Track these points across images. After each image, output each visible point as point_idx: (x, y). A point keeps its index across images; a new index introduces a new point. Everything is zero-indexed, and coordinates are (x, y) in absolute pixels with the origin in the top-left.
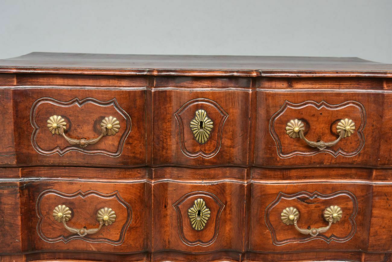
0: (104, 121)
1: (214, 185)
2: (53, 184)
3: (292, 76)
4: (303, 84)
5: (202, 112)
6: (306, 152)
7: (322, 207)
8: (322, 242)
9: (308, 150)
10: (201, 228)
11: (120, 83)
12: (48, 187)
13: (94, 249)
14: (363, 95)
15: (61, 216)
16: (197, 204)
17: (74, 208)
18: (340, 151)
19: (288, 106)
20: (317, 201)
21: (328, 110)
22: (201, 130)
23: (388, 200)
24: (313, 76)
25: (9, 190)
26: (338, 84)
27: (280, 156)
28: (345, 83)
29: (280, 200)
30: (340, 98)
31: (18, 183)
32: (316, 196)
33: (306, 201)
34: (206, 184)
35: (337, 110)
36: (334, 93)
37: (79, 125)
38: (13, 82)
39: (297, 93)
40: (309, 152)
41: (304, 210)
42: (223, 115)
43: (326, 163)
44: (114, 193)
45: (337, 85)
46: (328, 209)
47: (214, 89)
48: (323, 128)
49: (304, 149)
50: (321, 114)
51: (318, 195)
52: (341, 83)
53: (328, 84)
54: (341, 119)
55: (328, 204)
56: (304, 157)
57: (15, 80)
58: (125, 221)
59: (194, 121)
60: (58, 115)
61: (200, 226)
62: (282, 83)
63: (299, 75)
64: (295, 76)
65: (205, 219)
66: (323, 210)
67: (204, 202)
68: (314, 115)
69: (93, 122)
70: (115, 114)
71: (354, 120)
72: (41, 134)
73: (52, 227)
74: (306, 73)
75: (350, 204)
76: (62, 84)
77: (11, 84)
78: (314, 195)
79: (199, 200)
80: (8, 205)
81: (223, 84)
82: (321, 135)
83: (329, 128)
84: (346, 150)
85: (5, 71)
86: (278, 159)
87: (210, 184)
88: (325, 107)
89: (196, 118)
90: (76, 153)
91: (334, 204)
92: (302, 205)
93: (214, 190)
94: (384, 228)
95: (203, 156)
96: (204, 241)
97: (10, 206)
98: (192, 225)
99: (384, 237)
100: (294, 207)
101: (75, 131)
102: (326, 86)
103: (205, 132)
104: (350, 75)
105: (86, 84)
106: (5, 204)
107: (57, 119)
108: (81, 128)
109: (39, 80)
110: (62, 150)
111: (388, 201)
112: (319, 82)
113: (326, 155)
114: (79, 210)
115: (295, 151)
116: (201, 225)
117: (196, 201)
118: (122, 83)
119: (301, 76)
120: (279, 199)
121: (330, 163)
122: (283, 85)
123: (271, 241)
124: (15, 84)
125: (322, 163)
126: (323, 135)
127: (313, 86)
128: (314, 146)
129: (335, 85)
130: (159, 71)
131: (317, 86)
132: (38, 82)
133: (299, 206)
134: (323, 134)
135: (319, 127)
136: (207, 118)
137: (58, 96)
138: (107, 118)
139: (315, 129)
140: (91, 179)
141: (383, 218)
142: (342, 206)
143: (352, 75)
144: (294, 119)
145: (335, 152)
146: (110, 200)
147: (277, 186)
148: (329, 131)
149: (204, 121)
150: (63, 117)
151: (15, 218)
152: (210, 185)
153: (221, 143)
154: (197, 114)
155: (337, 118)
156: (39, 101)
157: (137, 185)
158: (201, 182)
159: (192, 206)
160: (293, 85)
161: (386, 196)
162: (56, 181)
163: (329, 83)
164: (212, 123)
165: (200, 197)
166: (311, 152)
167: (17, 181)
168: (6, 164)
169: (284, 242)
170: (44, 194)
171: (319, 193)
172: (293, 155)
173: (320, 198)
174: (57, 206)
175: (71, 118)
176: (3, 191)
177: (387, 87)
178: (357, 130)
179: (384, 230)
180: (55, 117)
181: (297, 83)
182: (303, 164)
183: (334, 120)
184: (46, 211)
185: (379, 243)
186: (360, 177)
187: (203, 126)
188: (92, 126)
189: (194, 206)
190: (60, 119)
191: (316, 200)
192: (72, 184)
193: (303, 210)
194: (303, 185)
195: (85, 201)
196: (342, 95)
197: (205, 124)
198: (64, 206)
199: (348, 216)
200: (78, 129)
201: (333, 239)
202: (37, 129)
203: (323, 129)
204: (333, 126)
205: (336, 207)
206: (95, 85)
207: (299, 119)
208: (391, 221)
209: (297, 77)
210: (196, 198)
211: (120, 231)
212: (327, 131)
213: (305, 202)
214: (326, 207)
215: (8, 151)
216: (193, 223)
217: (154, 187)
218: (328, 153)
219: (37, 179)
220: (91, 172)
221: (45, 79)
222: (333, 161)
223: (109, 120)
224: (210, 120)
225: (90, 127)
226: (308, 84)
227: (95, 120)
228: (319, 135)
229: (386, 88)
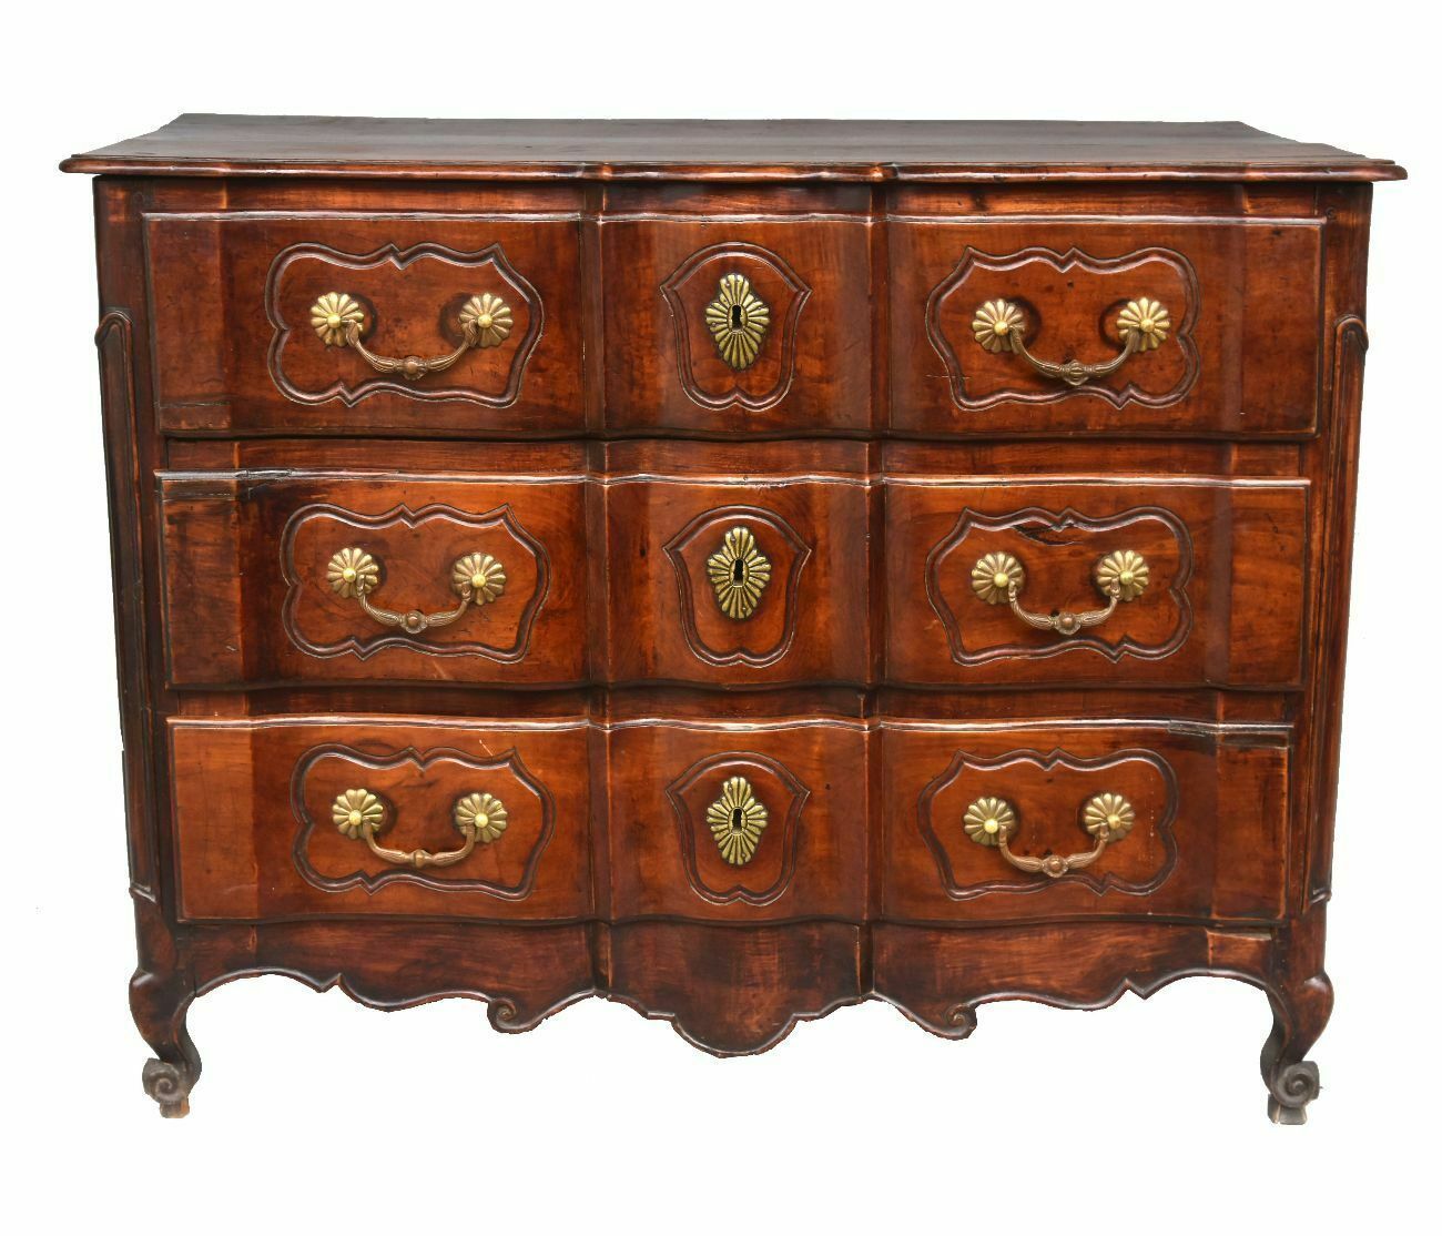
0: (468, 307)
1: (777, 488)
2: (328, 487)
3: (981, 179)
4: (1017, 202)
5: (737, 281)
6: (1035, 394)
7: (1092, 555)
8: (1095, 657)
9: (1040, 388)
10: (744, 612)
11: (510, 203)
12: (314, 497)
13: (445, 677)
14: (1184, 229)
15: (351, 577)
16: (733, 543)
17: (386, 557)
18: (1132, 391)
19: (976, 264)
20: (1075, 536)
21: (1090, 274)
22: (737, 331)
23: (1277, 532)
24: (1039, 178)
25: (210, 503)
26: (1117, 199)
27: (961, 404)
28: (1136, 199)
29: (967, 533)
30: (1123, 239)
31: (233, 482)
32: (1070, 521)
33: (1041, 536)
34: (754, 486)
35: (1115, 275)
36: (1104, 226)
37: (398, 320)
38: (218, 200)
39: (999, 226)
40: (1042, 393)
41: (1036, 563)
42: (795, 290)
43: (1094, 425)
44: (498, 511)
45: (1114, 202)
46: (1108, 561)
47: (769, 216)
48: (1078, 325)
49: (1028, 386)
50: (1070, 285)
51: (1077, 520)
52: (1124, 199)
53: (1087, 202)
54: (1129, 300)
55: (1107, 545)
56: (1030, 406)
57: (224, 196)
58: (530, 593)
59: (717, 304)
60: (340, 292)
61: (743, 605)
62: (956, 199)
63: (1002, 175)
64: (989, 179)
65: (756, 586)
66: (1094, 564)
67: (752, 538)
68: (1050, 289)
69: (438, 311)
70: (497, 287)
71: (1166, 301)
72: (294, 346)
73: (325, 611)
74: (1021, 169)
75: (1171, 547)
76: (349, 205)
77: (213, 206)
78: (1065, 518)
79: (737, 531)
80: (207, 544)
81: (792, 202)
82: (1074, 344)
83: (1097, 324)
84: (1148, 389)
85: (203, 172)
86: (955, 412)
87: (769, 486)
88: (1081, 265)
89: (722, 297)
90: (392, 399)
91: (1124, 548)
92: (1030, 546)
93: (780, 504)
94: (1271, 613)
95: (743, 404)
96: (754, 651)
97: (210, 548)
98: (718, 604)
99: (1275, 641)
100: (1009, 552)
101: (387, 336)
102: (1083, 205)
103: (748, 337)
104: (1145, 176)
105: (414, 206)
106: (197, 544)
107: (338, 303)
108: (406, 328)
109: (285, 197)
110: (351, 391)
111: (1277, 535)
112: (1062, 197)
113: (1091, 401)
114: (399, 562)
115: (1001, 391)
116: (746, 603)
117: (728, 536)
118: (516, 201)
119: (1005, 178)
120: (963, 528)
121: (1106, 425)
122: (959, 204)
123: (946, 653)
124: (224, 206)
125: (1080, 425)
126: (1079, 345)
127: (1046, 207)
128: (1053, 373)
129: (1108, 202)
130: (615, 168)
131: (1058, 207)
132: (283, 200)
133: (1023, 550)
134: (1081, 343)
135: (1069, 321)
136: (750, 298)
137: (340, 238)
138: (476, 300)
139: (1057, 328)
140: (432, 473)
141: (1266, 585)
142: (1147, 553)
143: (1150, 174)
144: (994, 300)
145: (1118, 393)
146: (489, 533)
147: (956, 490)
148: (1097, 333)
149: (745, 305)
150: (354, 296)
151: (225, 584)
152: (766, 489)
153: (795, 370)
154: (723, 287)
155: (1117, 297)
156: (289, 254)
157: (560, 486)
158: (741, 479)
159: (718, 550)
160: (988, 205)
161: (1270, 520)
162: (336, 480)
163: (1090, 199)
164: (765, 310)
165: (741, 524)
166: (1049, 393)
167: (230, 477)
168: (201, 428)
169: (984, 655)
170: (301, 516)
171: (1077, 514)
172: (996, 402)
173: (1082, 527)
174: (338, 550)
175: (375, 300)
176: (190, 505)
177: (1252, 207)
178: (1174, 329)
179: (1271, 620)
180: (333, 297)
181: (998, 197)
182: (1026, 429)
183: (1108, 301)
184: (306, 567)
185: (1260, 659)
186: (1195, 469)
187: (742, 318)
188: (436, 321)
189: (725, 548)
190: (347, 305)
191: (1070, 533)
192: (379, 486)
193: (1036, 561)
194: (1032, 490)
195: (416, 536)
196: (1129, 231)
197: (746, 312)
198: (358, 552)
199: (1165, 580)
200: (396, 330)
201: (1126, 649)
202: (282, 332)
203: (1080, 327)
204: (1108, 320)
205: (1130, 555)
206: (441, 207)
207: (1008, 301)
208: (1288, 594)
209: (996, 182)
210: (731, 526)
211: (517, 620)
212: (1091, 334)
213: (1041, 540)
214: (1103, 556)
215: (206, 391)
216: (722, 596)
217: (609, 493)
218: (1097, 398)
219: (282, 475)
220: (431, 451)
221: (303, 192)
222: (1114, 420)
223: (482, 304)
224: (759, 303)
225: (430, 324)
226: (1030, 201)
227: (443, 304)
228: (1069, 344)
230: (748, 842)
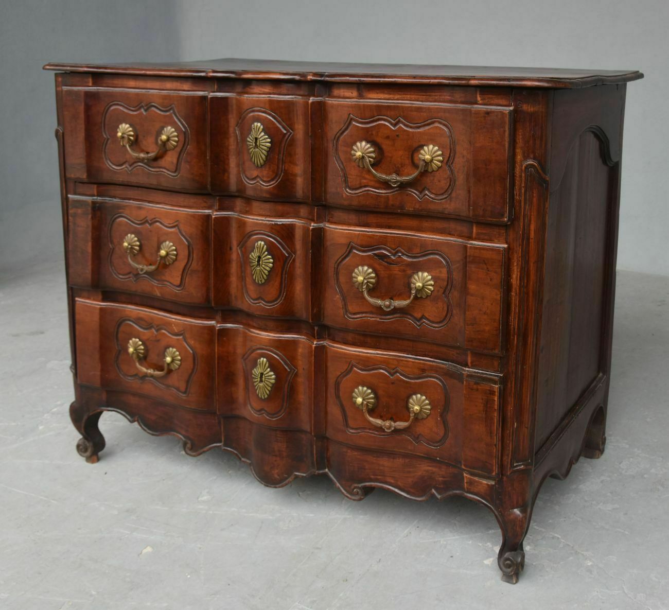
1: (277, 224)
2: (124, 207)
3: (352, 80)
4: (377, 93)
5: (257, 126)
6: (381, 190)
7: (409, 272)
8: (410, 324)
9: (384, 187)
10: (261, 281)
12: (120, 211)
13: (159, 295)
14: (449, 110)
15: (126, 246)
16: (257, 248)
17: (142, 239)
18: (427, 192)
19: (354, 123)
20: (402, 262)
21: (407, 131)
22: (257, 150)
23: (488, 271)
24: (380, 81)
25: (82, 210)
26: (424, 94)
27: (347, 192)
28: (433, 94)
29: (351, 255)
30: (422, 114)
31: (90, 201)
32: (400, 254)
33: (385, 260)
34: (267, 222)
35: (419, 132)
37: (144, 137)
39: (364, 105)
40: (385, 189)
41: (383, 273)
42: (285, 132)
43: (409, 208)
44: (175, 224)
45: (423, 95)
47: (272, 96)
48: (401, 157)
49: (377, 185)
50: (397, 136)
51: (403, 254)
52: (428, 94)
53: (410, 94)
54: (424, 145)
55: (417, 268)
56: (378, 196)
57: (90, 80)
58: (186, 261)
59: (250, 136)
60: (126, 123)
61: (260, 278)
62: (351, 91)
63: (362, 79)
64: (356, 81)
65: (266, 269)
66: (410, 276)
67: (265, 246)
68: (388, 137)
69: (155, 133)
70: (174, 124)
71: (441, 147)
72: (112, 145)
73: (122, 260)
75: (444, 274)
78: (397, 252)
79: (259, 243)
80: (81, 226)
81: (288, 90)
82: (400, 166)
83: (410, 157)
84: (433, 191)
86: (344, 196)
87: (273, 223)
88: (403, 127)
89: (252, 133)
90: (142, 170)
91: (423, 271)
92: (380, 264)
93: (278, 232)
94: (485, 313)
95: (261, 184)
96: (266, 300)
97: (82, 228)
98: (252, 276)
99: (487, 328)
100: (370, 266)
101: (141, 143)
102: (409, 96)
103: (260, 152)
104: (430, 82)
108: (146, 140)
110: (130, 166)
111: (489, 272)
112: (399, 91)
113: (407, 195)
114: (145, 242)
115: (365, 186)
116: (261, 277)
117: (256, 244)
119: (364, 81)
120: (350, 252)
121: (414, 208)
122: (352, 93)
123: (342, 312)
124: (90, 84)
125: (402, 207)
126: (402, 167)
127: (391, 96)
129: (420, 95)
131: (397, 97)
133: (377, 266)
134: (403, 165)
135: (398, 155)
136: (263, 134)
137: (126, 99)
139: (392, 157)
140: (157, 204)
141: (483, 298)
142: (434, 274)
143: (433, 81)
144: (361, 141)
145: (421, 192)
146: (171, 232)
147: (347, 233)
148: (410, 161)
149: (259, 137)
150: (131, 126)
152: (273, 224)
153: (284, 170)
154: (253, 128)
155: (420, 144)
156: (111, 106)
157: (199, 215)
158: (263, 219)
159: (253, 251)
160: (364, 94)
161: (486, 264)
162: (127, 204)
163: (412, 93)
164: (269, 140)
165: (262, 240)
166: (388, 190)
167: (89, 199)
168: (78, 178)
169: (358, 316)
170: (116, 218)
171: (403, 250)
172: (363, 192)
173: (405, 258)
175: (137, 127)
176: (77, 210)
177: (481, 100)
178: (445, 161)
179: (485, 317)
181: (369, 91)
182: (377, 206)
183: (415, 145)
184: (117, 240)
185: (480, 337)
187: (258, 143)
188: (155, 137)
189: (255, 250)
190: (128, 128)
191: (399, 259)
193: (382, 272)
194: (380, 236)
195: (151, 231)
196: (424, 110)
197: (259, 141)
198: (133, 236)
199: (441, 289)
200: (143, 140)
201: (424, 322)
202: (108, 139)
203: (402, 158)
204: (415, 155)
205: (426, 274)
206: (161, 88)
207: (368, 142)
208: (494, 304)
209: (359, 82)
210: (258, 240)
211: (181, 272)
212: (407, 162)
213: (386, 262)
214: (414, 273)
215: (79, 162)
216: (253, 273)
217: (214, 220)
218: (410, 194)
219: (110, 200)
220: (159, 196)
222: (417, 206)
224: (267, 137)
225: (153, 139)
226: (384, 93)
227: (157, 130)
228: (397, 166)
229: (480, 102)
230: (266, 390)
